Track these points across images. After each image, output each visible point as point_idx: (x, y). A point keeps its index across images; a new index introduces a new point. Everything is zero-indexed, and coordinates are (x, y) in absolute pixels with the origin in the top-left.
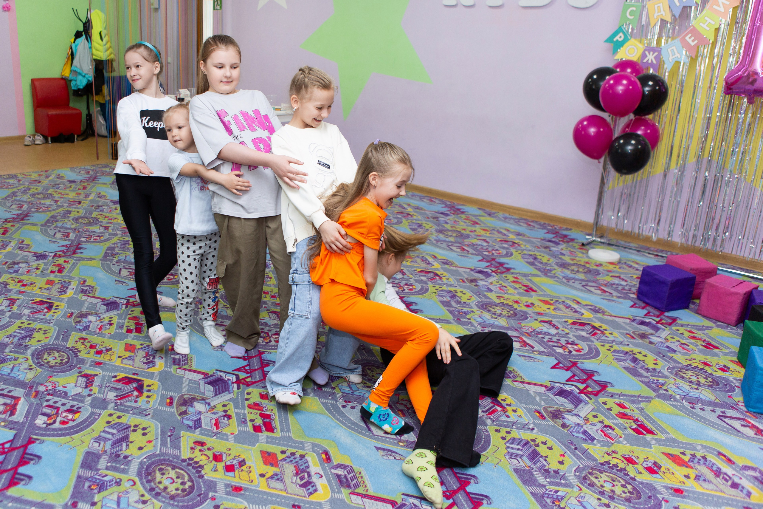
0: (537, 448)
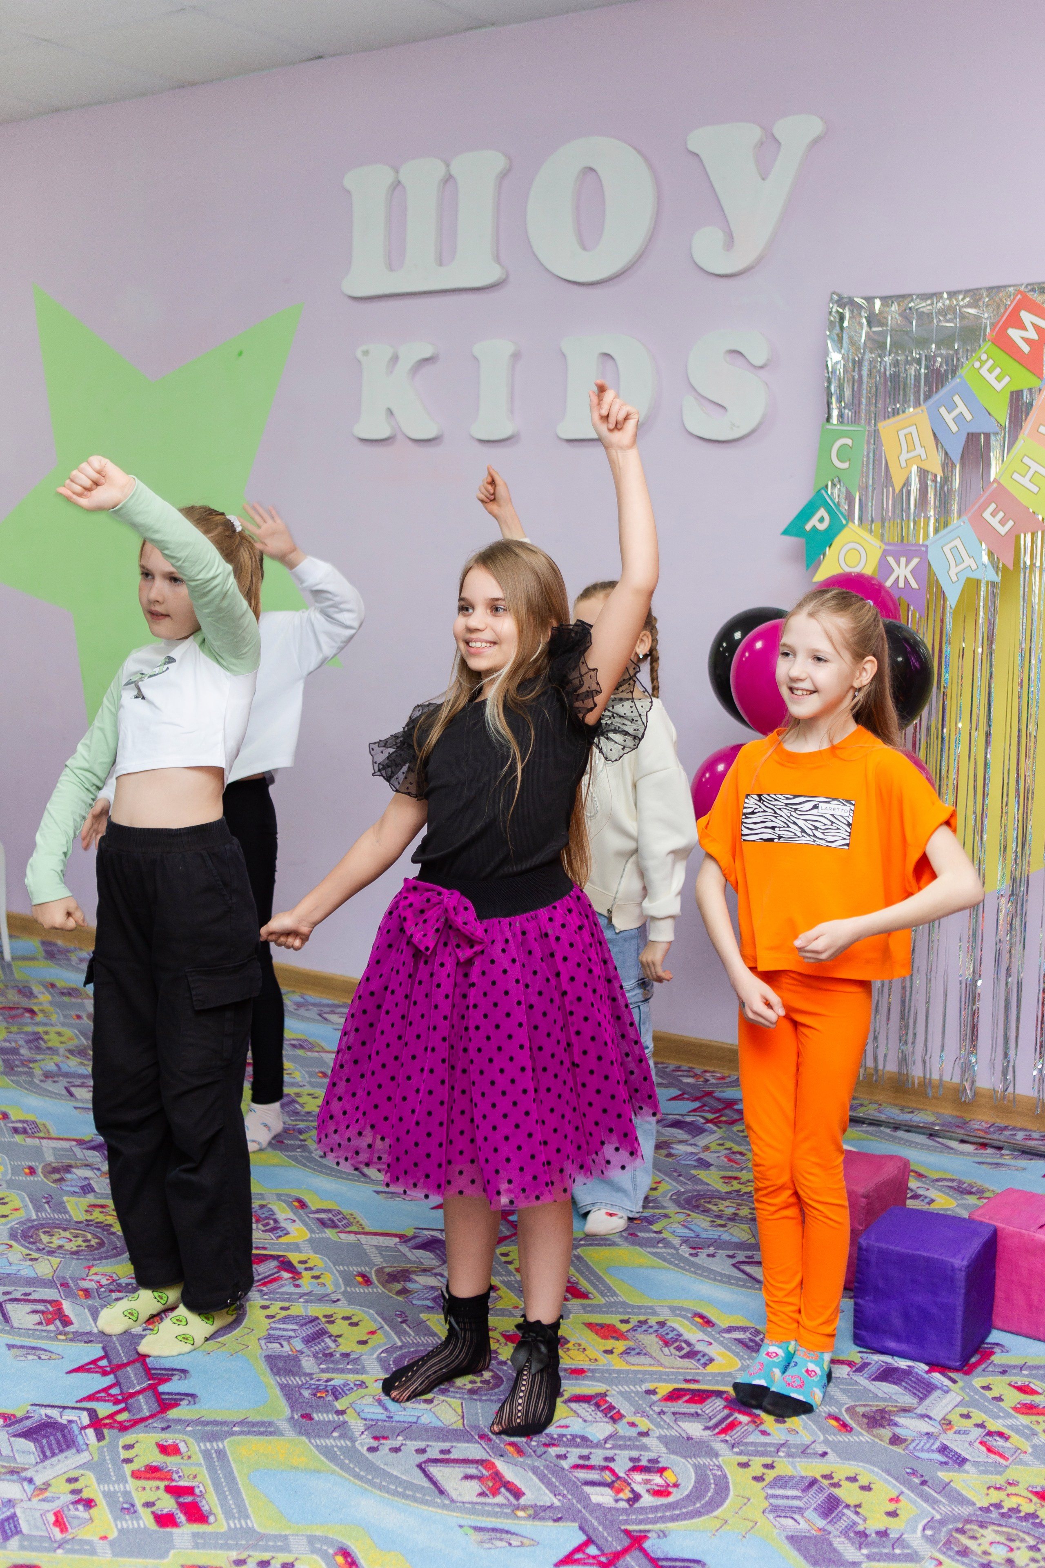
0: (837, 1492)
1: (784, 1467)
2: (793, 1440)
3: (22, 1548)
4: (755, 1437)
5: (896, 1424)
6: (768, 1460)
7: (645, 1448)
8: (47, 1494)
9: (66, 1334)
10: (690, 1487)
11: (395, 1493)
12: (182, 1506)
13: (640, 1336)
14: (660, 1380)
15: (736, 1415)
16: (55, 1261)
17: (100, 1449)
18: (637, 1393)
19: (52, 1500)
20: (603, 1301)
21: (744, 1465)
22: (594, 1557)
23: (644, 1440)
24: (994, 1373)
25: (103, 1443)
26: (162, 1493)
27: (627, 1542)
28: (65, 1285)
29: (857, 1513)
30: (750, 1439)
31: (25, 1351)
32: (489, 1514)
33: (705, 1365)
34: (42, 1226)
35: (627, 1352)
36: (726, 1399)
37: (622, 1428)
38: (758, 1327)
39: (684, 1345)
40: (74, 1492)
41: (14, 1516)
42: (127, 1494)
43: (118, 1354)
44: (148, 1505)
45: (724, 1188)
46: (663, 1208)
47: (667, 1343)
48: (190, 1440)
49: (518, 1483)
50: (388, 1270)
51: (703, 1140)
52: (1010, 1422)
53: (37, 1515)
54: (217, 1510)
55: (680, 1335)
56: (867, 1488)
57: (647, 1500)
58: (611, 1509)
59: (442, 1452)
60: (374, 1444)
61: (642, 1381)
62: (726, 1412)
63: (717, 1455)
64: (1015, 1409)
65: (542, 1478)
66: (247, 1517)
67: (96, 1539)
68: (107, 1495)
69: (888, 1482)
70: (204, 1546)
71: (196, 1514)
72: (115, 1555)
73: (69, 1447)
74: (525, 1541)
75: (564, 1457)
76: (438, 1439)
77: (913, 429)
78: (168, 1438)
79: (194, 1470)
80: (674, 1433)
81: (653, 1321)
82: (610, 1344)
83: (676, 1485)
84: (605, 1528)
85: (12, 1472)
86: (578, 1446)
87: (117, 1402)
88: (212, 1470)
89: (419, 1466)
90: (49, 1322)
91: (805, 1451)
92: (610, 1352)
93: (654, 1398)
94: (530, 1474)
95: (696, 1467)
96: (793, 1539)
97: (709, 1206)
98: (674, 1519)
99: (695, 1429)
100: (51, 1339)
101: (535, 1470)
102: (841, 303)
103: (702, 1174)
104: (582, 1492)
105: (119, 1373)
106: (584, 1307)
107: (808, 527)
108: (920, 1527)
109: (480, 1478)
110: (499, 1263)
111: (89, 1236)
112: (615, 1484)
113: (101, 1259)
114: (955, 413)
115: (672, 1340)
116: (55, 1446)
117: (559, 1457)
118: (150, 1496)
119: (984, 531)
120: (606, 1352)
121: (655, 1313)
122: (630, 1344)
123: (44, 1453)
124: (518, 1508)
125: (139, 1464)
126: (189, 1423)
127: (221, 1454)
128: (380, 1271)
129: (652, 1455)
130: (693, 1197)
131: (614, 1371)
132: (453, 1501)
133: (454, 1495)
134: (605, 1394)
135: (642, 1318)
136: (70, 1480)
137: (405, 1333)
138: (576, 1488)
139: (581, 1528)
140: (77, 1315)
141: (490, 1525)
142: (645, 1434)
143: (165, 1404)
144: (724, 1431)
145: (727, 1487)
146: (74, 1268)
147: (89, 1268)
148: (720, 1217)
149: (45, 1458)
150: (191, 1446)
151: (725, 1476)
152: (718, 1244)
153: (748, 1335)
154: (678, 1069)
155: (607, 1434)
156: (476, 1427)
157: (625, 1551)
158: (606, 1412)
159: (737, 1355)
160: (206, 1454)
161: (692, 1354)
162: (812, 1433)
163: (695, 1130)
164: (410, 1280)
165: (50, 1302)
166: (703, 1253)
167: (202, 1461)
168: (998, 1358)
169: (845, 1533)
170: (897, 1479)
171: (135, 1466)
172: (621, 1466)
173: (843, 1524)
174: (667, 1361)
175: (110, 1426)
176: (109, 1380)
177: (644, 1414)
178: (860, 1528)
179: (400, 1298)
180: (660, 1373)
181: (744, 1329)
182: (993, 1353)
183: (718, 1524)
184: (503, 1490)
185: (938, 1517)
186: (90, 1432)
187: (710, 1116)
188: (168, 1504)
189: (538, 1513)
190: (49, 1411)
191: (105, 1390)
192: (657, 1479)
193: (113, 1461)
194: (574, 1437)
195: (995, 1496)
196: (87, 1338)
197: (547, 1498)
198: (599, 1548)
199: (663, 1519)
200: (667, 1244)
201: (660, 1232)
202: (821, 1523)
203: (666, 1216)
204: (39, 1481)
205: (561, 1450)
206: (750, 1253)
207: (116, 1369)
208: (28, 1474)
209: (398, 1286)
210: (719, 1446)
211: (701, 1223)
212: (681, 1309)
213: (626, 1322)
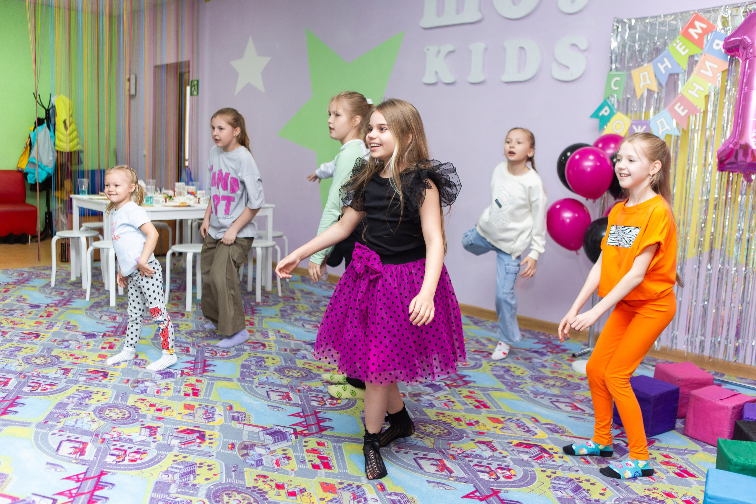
1: (560, 473)
2: (565, 464)
3: (263, 470)
4: (550, 462)
5: (609, 463)
6: (554, 471)
7: (504, 461)
8: (274, 454)
9: (289, 403)
10: (520, 477)
11: (404, 467)
12: (323, 464)
13: (509, 423)
14: (514, 439)
15: (543, 454)
16: (289, 380)
17: (296, 442)
18: (504, 442)
19: (276, 456)
20: (495, 410)
21: (544, 471)
22: (478, 496)
23: (504, 459)
24: (654, 449)
25: (297, 440)
26: (316, 458)
27: (492, 493)
28: (291, 388)
29: (588, 492)
30: (547, 463)
31: (273, 408)
32: (439, 478)
33: (533, 435)
34: (286, 368)
35: (502, 428)
36: (540, 448)
37: (496, 454)
38: (557, 424)
39: (526, 428)
40: (284, 454)
41: (261, 459)
42: (303, 457)
43: (307, 412)
44: (310, 461)
45: (551, 375)
46: (525, 380)
47: (519, 427)
48: (329, 442)
49: (452, 468)
50: (413, 393)
51: (545, 358)
52: (658, 467)
53: (270, 460)
54: (336, 465)
55: (525, 424)
56: (593, 484)
57: (502, 479)
58: (487, 481)
59: (424, 455)
60: (398, 450)
61: (507, 439)
62: (539, 452)
63: (533, 467)
64: (661, 463)
65: (462, 468)
66: (346, 469)
67: (290, 470)
68: (295, 456)
69: (603, 483)
70: (329, 477)
71: (327, 466)
72: (295, 476)
73: (284, 440)
74: (452, 488)
75: (471, 461)
76: (423, 451)
77: (646, 73)
78: (321, 440)
79: (329, 452)
80: (517, 457)
81: (515, 418)
82: (496, 425)
83: (514, 475)
84: (484, 487)
85: (263, 445)
86: (477, 458)
87: (304, 427)
88: (335, 452)
89: (414, 459)
90: (284, 399)
91: (569, 469)
92: (496, 428)
93: (511, 445)
94: (457, 466)
95: (524, 470)
96: (559, 499)
97: (544, 381)
98: (511, 487)
99: (526, 457)
100: (284, 404)
101: (459, 465)
102: (618, 22)
103: (543, 370)
104: (477, 474)
105: (307, 418)
106: (488, 411)
107: (601, 114)
108: (613, 500)
109: (437, 465)
110: (456, 393)
111: (303, 373)
112: (490, 472)
113: (306, 380)
114: (664, 65)
115: (520, 425)
116: (280, 439)
117: (470, 461)
118: (311, 458)
119: (674, 114)
120: (494, 427)
121: (516, 416)
122: (504, 425)
123: (275, 441)
124: (450, 477)
125: (309, 448)
126: (330, 436)
127: (340, 448)
128: (410, 393)
129: (507, 464)
130: (538, 377)
131: (496, 434)
132: (425, 472)
133: (426, 470)
134: (491, 442)
135: (511, 417)
136: (283, 450)
137: (416, 414)
138: (474, 473)
139: (474, 486)
140: (294, 398)
141: (438, 482)
142: (505, 457)
143: (322, 429)
144: (537, 459)
145: (535, 478)
146: (295, 382)
147: (301, 383)
148: (548, 385)
149: (276, 442)
150: (329, 444)
151: (535, 474)
152: (545, 394)
153: (553, 426)
154: (539, 333)
155: (490, 455)
156: (439, 448)
157: (490, 496)
158: (491, 448)
159: (547, 433)
160: (334, 447)
161: (529, 431)
162: (573, 463)
163: (542, 354)
164: (421, 397)
165: (285, 393)
166: (539, 397)
167: (332, 449)
168: (656, 444)
169: (581, 499)
170: (606, 482)
171: (307, 448)
172: (494, 467)
173: (581, 496)
174: (518, 433)
175: (301, 435)
176: (303, 419)
177: (506, 450)
178: (588, 498)
179: (416, 403)
180: (515, 437)
181: (551, 424)
182: (655, 442)
183: (530, 490)
184: (445, 470)
185: (622, 497)
186: (293, 436)
187: (549, 350)
188: (317, 462)
189: (458, 479)
190: (279, 428)
191: (300, 423)
192: (507, 473)
193: (300, 446)
194: (477, 455)
195: (647, 493)
196: (297, 405)
197: (463, 474)
198: (480, 493)
199: (508, 487)
200: (524, 392)
201: (522, 388)
202: (572, 494)
203: (526, 383)
204: (272, 449)
205: (471, 459)
206: (558, 398)
207: (305, 416)
208: (268, 447)
209: (416, 398)
210: (534, 463)
211: (540, 387)
212: (527, 415)
213: (504, 418)
